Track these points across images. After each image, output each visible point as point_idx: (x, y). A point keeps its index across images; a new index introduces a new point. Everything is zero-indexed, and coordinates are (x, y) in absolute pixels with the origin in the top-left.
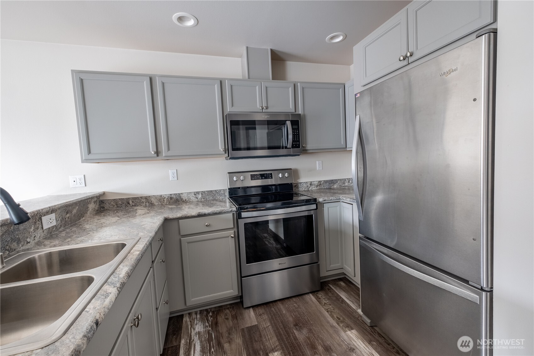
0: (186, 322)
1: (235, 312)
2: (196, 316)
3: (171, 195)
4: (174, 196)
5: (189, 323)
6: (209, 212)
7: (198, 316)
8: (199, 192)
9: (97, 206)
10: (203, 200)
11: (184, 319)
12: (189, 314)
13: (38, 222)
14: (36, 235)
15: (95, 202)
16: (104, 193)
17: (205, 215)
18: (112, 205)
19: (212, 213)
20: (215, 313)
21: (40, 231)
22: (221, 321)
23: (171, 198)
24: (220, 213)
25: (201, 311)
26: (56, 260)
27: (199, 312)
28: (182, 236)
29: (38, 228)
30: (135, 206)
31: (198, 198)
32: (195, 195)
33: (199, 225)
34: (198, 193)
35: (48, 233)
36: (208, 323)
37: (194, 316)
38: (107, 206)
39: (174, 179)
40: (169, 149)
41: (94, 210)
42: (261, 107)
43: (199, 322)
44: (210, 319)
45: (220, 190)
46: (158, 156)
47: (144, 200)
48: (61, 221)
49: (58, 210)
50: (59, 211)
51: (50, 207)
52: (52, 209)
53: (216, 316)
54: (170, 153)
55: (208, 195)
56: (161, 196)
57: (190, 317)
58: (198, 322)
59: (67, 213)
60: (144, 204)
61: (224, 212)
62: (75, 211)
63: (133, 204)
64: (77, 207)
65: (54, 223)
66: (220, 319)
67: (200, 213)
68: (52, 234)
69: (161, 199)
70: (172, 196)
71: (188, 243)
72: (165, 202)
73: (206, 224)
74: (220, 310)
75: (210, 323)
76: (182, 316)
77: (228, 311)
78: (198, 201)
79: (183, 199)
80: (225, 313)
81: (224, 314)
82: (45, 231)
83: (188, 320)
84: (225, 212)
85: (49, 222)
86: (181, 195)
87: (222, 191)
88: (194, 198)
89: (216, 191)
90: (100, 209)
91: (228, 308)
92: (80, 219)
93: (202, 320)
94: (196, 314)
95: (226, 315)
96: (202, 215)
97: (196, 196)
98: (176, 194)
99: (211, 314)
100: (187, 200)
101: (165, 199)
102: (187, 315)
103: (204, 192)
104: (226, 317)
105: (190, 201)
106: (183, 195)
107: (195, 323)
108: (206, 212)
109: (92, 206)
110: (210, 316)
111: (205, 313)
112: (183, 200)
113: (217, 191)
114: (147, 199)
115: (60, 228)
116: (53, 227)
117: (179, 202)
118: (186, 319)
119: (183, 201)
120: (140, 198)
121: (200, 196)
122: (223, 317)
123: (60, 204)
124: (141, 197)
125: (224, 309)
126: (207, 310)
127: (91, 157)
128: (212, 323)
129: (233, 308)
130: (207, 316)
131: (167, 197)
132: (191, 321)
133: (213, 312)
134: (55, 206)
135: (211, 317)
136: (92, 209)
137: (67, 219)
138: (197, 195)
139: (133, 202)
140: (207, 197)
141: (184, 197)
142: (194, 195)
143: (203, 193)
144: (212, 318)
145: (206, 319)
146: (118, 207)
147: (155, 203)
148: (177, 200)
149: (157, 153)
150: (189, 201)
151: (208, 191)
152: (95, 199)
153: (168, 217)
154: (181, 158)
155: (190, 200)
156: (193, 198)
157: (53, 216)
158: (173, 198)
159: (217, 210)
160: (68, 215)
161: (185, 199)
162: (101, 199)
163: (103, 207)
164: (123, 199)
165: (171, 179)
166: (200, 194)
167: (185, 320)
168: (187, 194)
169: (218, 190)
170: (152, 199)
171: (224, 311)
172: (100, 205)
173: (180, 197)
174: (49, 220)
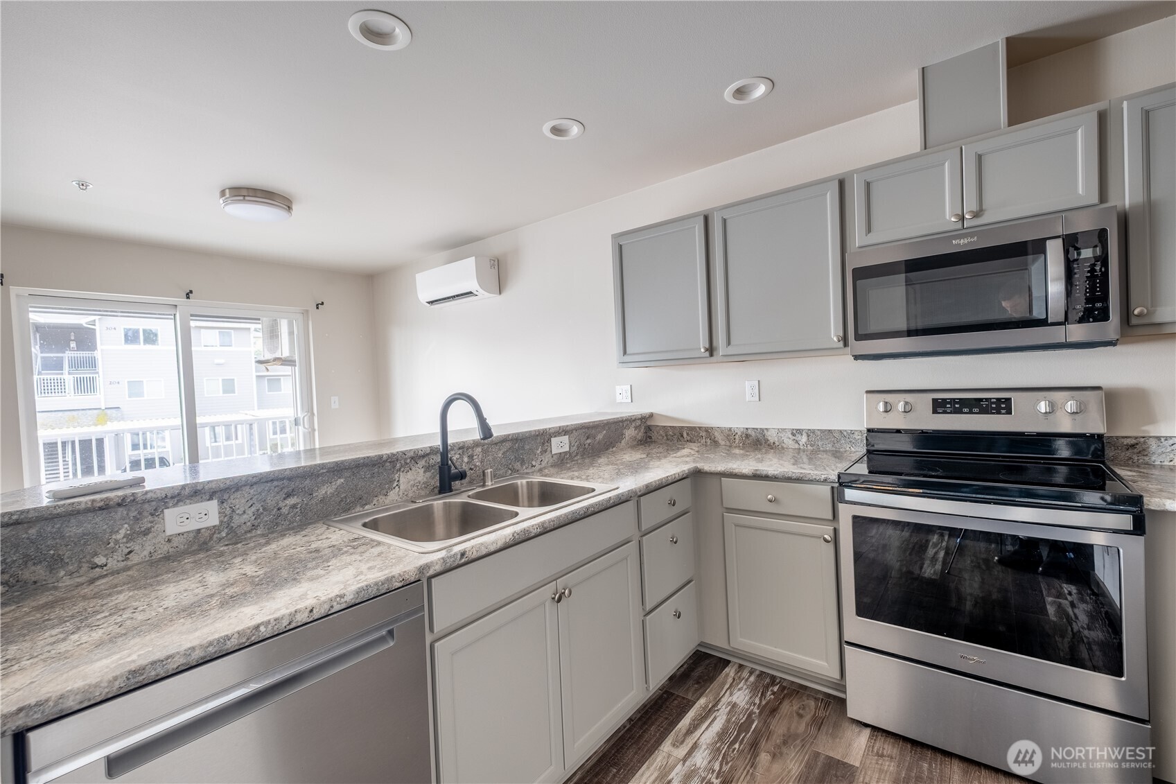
0: (727, 675)
1: (828, 713)
2: (750, 676)
3: (747, 429)
4: (753, 433)
5: (730, 680)
6: (776, 473)
7: (752, 679)
8: (803, 430)
9: (640, 434)
10: (809, 447)
11: (727, 670)
12: (741, 666)
13: (546, 444)
14: (543, 459)
15: (636, 428)
16: (651, 415)
17: (766, 478)
18: (661, 435)
19: (780, 476)
20: (785, 692)
21: (548, 456)
22: (786, 711)
23: (747, 435)
24: (799, 480)
25: (762, 673)
26: (536, 491)
27: (757, 673)
28: (727, 508)
29: (546, 451)
30: (691, 441)
31: (800, 443)
32: (793, 435)
33: (756, 496)
34: (800, 431)
35: (558, 459)
36: (761, 700)
37: (745, 674)
38: (654, 436)
39: (753, 399)
40: (729, 343)
41: (634, 438)
42: (957, 215)
43: (746, 689)
44: (769, 696)
45: (852, 432)
46: (711, 355)
47: (704, 434)
48: (578, 448)
49: (574, 431)
50: (575, 433)
51: (560, 427)
52: (563, 429)
53: (783, 698)
54: (731, 350)
55: (822, 440)
56: (730, 429)
57: (738, 672)
58: (745, 687)
59: (588, 438)
60: (704, 440)
61: (809, 480)
62: (600, 437)
63: (689, 438)
64: (605, 432)
65: (566, 449)
66: (788, 707)
67: (758, 472)
68: (562, 462)
69: (729, 434)
70: (749, 431)
71: (736, 525)
72: (737, 441)
73: (769, 496)
74: (798, 692)
75: (764, 703)
76: (727, 663)
77: (812, 703)
78: (800, 449)
79: (768, 440)
80: (804, 703)
81: (801, 704)
82: (555, 457)
83: (732, 674)
84: (812, 481)
85: (560, 445)
86: (765, 431)
87: (856, 433)
88: (791, 442)
89: (841, 432)
90: (646, 439)
91: (816, 699)
92: (607, 449)
93: (754, 689)
94: (751, 673)
95: (804, 709)
96: (762, 477)
97: (794, 438)
98: (757, 429)
99: (776, 689)
100: (777, 443)
101: (737, 437)
102: (736, 666)
103: (813, 431)
104: (801, 711)
105: (783, 448)
106: (769, 433)
107: (739, 686)
108: (770, 472)
109: (630, 433)
110: (772, 690)
111: (768, 680)
112: (769, 442)
113: (845, 433)
114: (708, 430)
115: (575, 456)
116: (566, 453)
117: (761, 445)
118: (730, 671)
119: (769, 445)
120: (698, 429)
121: (804, 439)
122: (795, 708)
123: (575, 425)
124: (700, 428)
125: (808, 695)
126: (773, 678)
127: (627, 358)
128: (767, 704)
129: (827, 705)
130: (767, 687)
131: (739, 433)
132: (734, 679)
133: (783, 688)
134: (567, 426)
135: (774, 693)
136: (630, 438)
137: (587, 446)
138: (798, 437)
139: (688, 434)
140: (820, 443)
141: (772, 437)
142: (790, 436)
143: (810, 433)
144: (772, 697)
145: (761, 690)
146: (668, 439)
147: (720, 441)
148: (758, 441)
149: (711, 350)
150: (780, 447)
151: (822, 431)
152: (638, 423)
153: (702, 468)
154: (769, 356)
155: (783, 445)
156: (789, 442)
157: (565, 439)
158: (751, 436)
159: (794, 473)
160: (589, 441)
161: (772, 441)
162: (649, 423)
163: (650, 438)
164: (676, 427)
165: (748, 397)
166: (804, 434)
167: (728, 672)
168: (776, 430)
169: (845, 431)
170: (716, 434)
171: (804, 698)
172: (646, 433)
173: (764, 436)
174: (560, 443)
